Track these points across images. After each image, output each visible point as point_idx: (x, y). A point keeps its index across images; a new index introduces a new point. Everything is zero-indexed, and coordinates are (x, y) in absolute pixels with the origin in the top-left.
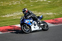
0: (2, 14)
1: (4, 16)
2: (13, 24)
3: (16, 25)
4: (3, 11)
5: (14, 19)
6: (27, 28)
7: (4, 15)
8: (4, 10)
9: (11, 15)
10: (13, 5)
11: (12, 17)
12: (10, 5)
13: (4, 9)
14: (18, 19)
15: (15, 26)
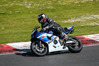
0: (64, 17)
1: (66, 22)
2: (80, 34)
3: (84, 36)
4: (64, 12)
5: (82, 25)
6: (40, 47)
7: (66, 19)
8: (67, 11)
9: (77, 20)
10: (80, 3)
11: (79, 22)
12: (76, 4)
13: (67, 9)
14: (88, 26)
15: (84, 38)
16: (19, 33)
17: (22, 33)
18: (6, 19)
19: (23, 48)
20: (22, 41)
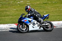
6: (23, 27)
16: (55, 16)
17: (57, 15)
18: (47, 7)
19: (57, 25)
20: (57, 21)
